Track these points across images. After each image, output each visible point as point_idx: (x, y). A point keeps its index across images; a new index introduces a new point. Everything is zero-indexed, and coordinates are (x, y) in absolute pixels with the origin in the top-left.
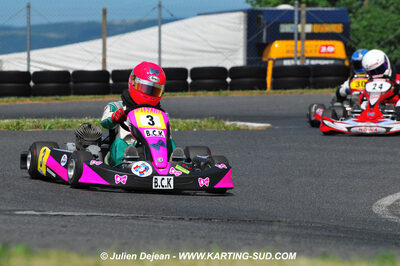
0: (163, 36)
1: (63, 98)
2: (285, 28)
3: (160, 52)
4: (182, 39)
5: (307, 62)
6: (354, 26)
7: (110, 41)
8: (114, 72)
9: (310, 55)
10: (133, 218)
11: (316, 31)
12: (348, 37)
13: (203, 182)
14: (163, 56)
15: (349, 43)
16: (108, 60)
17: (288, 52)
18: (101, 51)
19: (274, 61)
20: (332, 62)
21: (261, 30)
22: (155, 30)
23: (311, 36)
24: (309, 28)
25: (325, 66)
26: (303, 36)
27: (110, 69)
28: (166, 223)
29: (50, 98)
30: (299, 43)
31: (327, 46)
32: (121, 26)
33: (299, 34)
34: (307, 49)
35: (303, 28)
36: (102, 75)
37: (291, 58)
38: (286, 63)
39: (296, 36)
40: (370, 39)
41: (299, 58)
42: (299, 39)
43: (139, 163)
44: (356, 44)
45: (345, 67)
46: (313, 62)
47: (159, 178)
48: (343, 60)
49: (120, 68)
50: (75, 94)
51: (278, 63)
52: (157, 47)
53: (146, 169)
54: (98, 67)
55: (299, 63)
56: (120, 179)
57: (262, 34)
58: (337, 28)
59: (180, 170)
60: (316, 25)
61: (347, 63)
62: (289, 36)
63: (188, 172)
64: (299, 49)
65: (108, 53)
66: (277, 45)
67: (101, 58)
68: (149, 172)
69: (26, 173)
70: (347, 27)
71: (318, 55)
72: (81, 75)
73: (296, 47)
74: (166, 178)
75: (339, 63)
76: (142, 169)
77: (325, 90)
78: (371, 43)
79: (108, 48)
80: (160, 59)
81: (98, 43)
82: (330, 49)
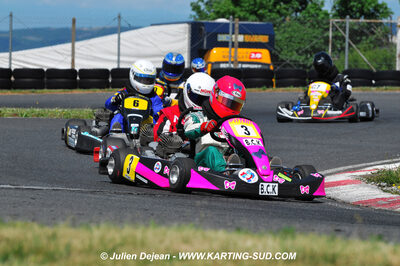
0: (122, 41)
1: (38, 91)
2: (222, 38)
3: (119, 55)
4: (137, 44)
5: (240, 66)
6: (278, 37)
7: (77, 44)
8: (81, 70)
9: (242, 60)
10: (92, 192)
11: (247, 41)
12: (273, 47)
13: (304, 190)
14: (121, 59)
15: (273, 52)
16: (76, 61)
17: (224, 57)
18: (70, 53)
19: (212, 64)
20: (260, 66)
21: (202, 39)
22: (115, 36)
23: (243, 45)
24: (241, 38)
25: (254, 69)
26: (236, 44)
27: (77, 69)
28: (118, 197)
29: (27, 91)
30: (233, 50)
31: (256, 53)
32: (88, 32)
33: (233, 43)
34: (240, 55)
35: (236, 38)
36: (71, 73)
37: (227, 62)
38: (222, 66)
39: (230, 44)
40: (290, 49)
41: (232, 62)
42: (233, 46)
43: (245, 170)
44: (279, 52)
45: (270, 71)
46: (245, 66)
47: (265, 185)
48: (269, 65)
49: (86, 68)
50: (48, 88)
51: (216, 67)
52: (116, 51)
53: (252, 176)
54: (68, 67)
55: (232, 66)
56: (229, 185)
57: (203, 43)
58: (264, 39)
59: (283, 178)
60: (246, 36)
61: (272, 68)
62: (225, 44)
63: (290, 180)
64: (233, 54)
65: (76, 55)
66: (215, 51)
67: (70, 59)
68: (255, 179)
69: (106, 178)
70: (272, 38)
71: (248, 60)
72: (53, 73)
73: (230, 52)
74: (271, 184)
75: (266, 67)
76: (249, 176)
77: (253, 90)
78: (291, 51)
79: (76, 51)
80: (119, 61)
81: (68, 46)
82: (258, 56)
